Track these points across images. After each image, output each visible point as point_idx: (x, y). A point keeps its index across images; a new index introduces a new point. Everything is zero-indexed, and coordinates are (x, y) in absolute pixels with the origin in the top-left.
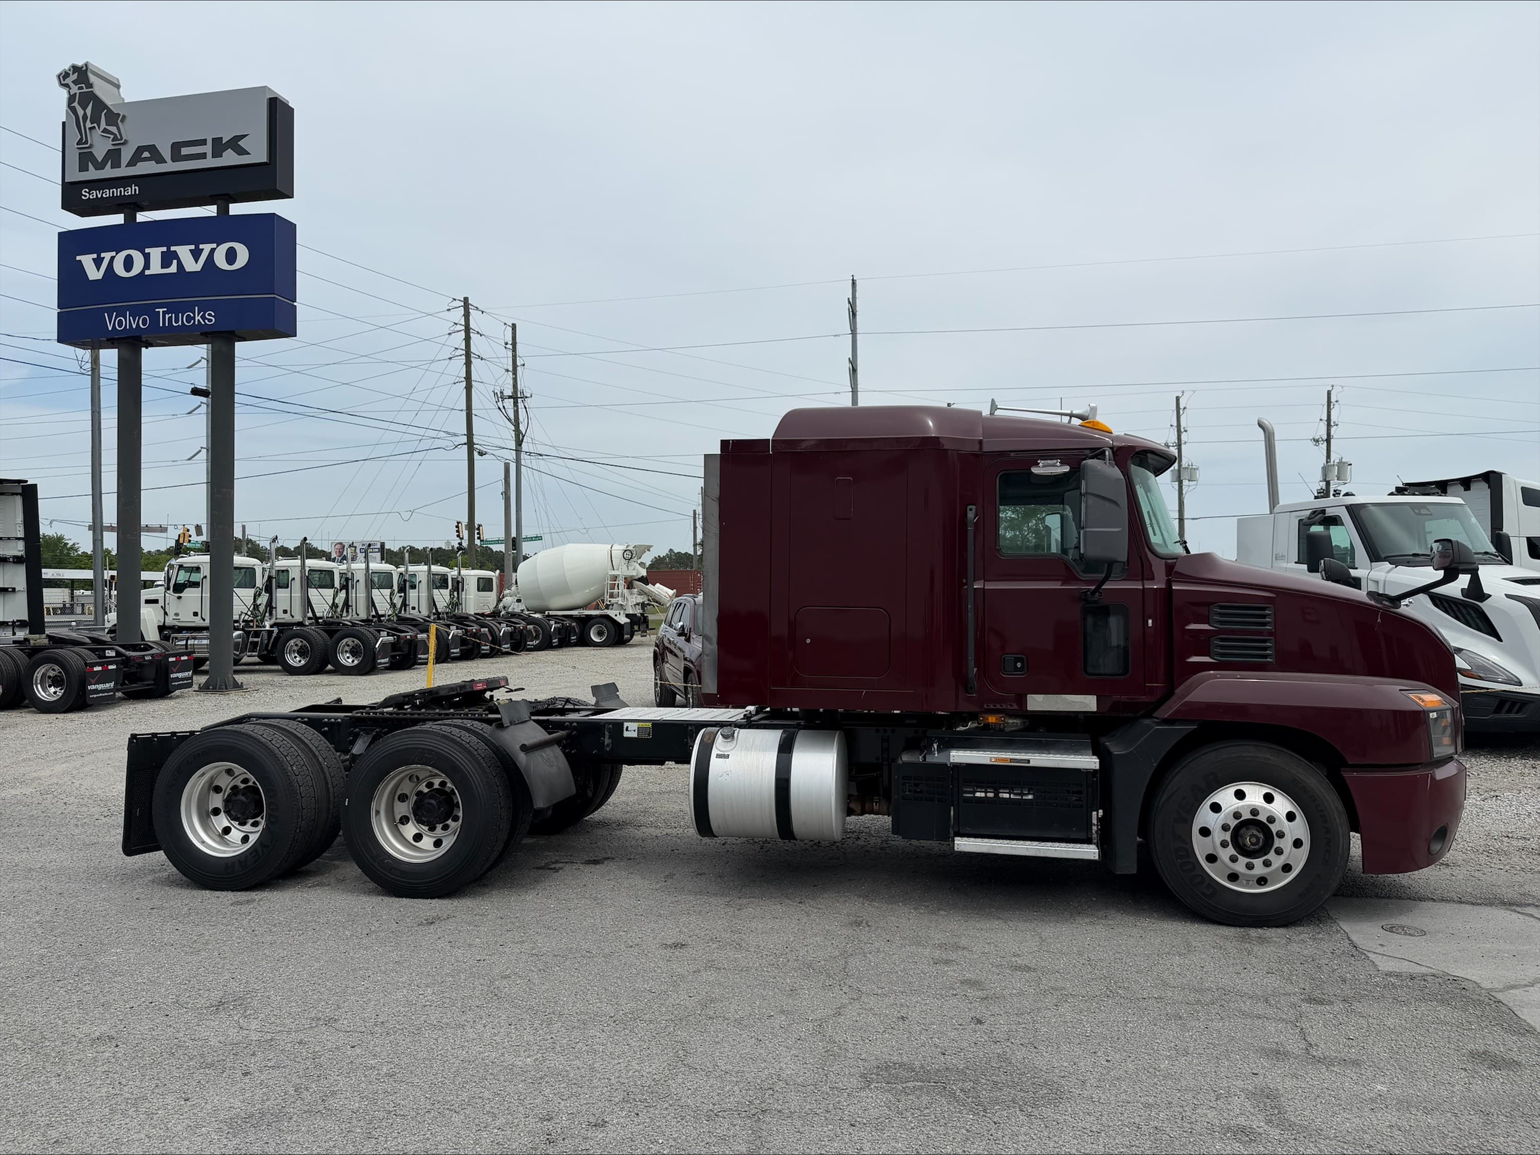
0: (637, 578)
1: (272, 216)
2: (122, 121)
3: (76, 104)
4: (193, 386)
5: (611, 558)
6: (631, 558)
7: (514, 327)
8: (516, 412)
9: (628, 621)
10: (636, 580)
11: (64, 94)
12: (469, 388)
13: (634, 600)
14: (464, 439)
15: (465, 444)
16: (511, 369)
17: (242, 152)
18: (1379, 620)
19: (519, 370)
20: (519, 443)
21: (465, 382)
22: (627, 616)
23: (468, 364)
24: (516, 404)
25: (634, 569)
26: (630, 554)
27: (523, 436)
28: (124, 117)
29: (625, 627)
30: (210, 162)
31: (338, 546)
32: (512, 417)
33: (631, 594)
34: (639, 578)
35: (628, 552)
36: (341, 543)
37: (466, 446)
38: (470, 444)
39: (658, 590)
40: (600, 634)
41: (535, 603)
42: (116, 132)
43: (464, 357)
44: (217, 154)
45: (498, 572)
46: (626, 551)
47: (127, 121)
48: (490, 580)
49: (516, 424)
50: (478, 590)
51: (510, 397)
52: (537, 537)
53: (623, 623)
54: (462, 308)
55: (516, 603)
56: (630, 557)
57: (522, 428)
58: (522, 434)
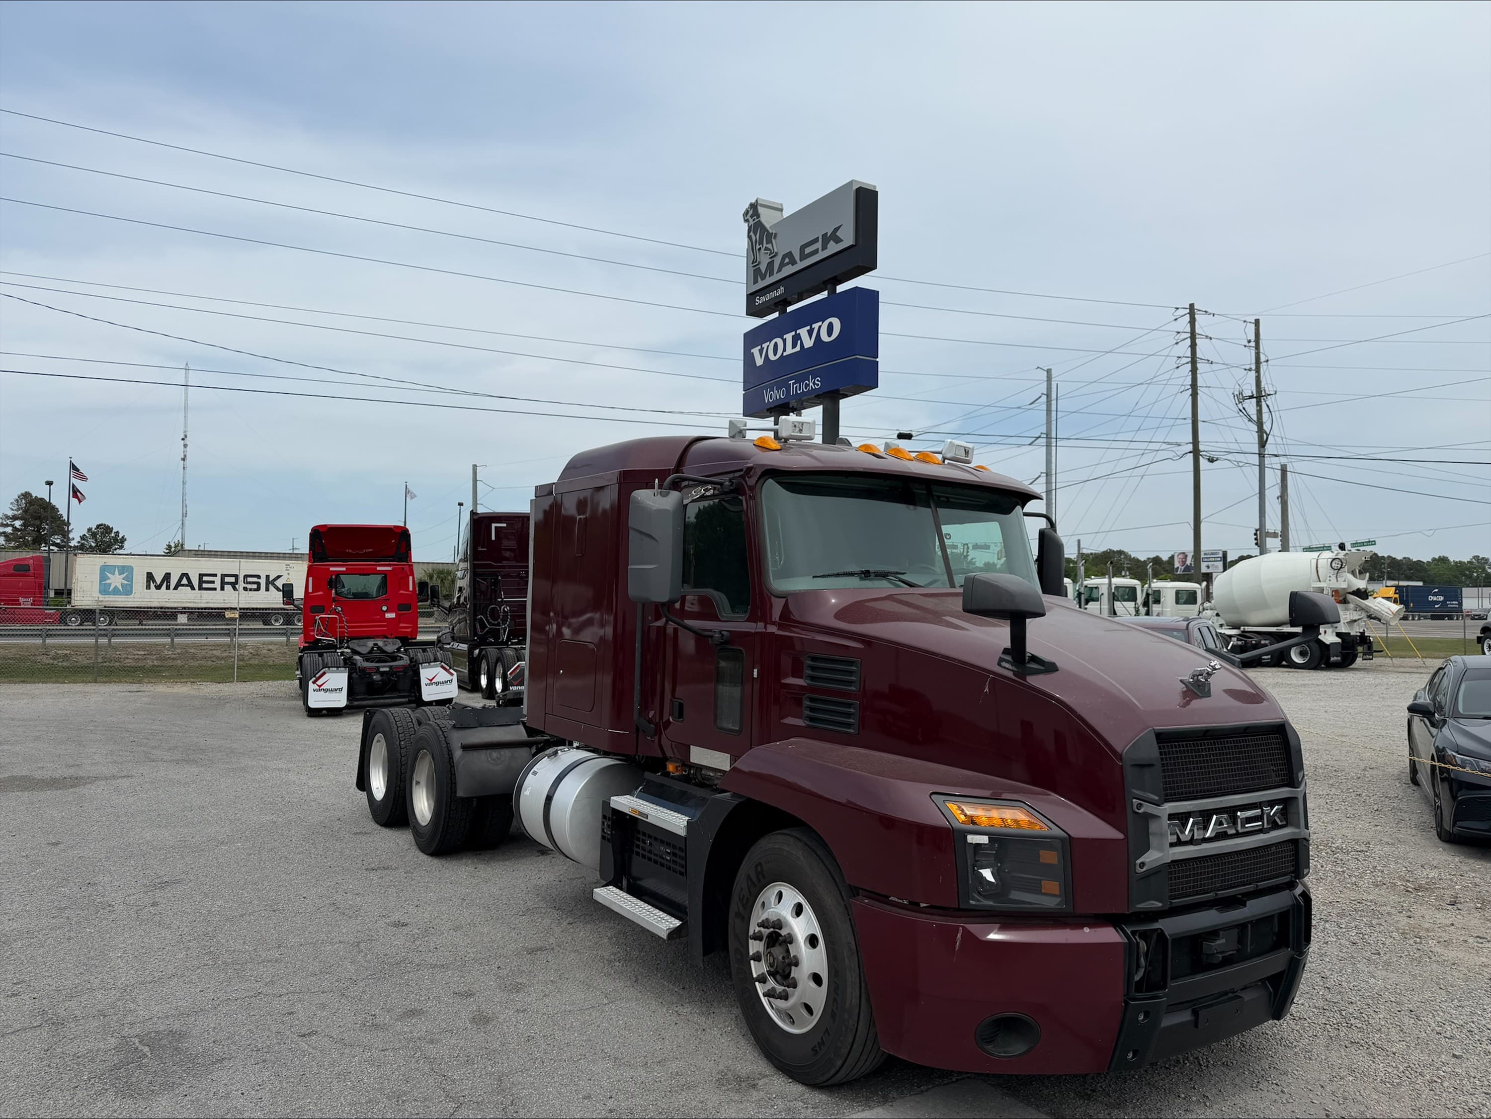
0: (1351, 590)
1: (856, 289)
2: (775, 238)
3: (752, 233)
4: (898, 432)
5: (1317, 567)
6: (1341, 567)
7: (1257, 322)
8: (1260, 412)
9: (1339, 640)
10: (1350, 593)
11: (745, 226)
12: (1194, 396)
13: (1348, 616)
14: (1190, 447)
15: (1190, 452)
16: (1254, 367)
17: (838, 240)
18: (987, 690)
19: (1263, 367)
20: (1262, 444)
21: (1190, 390)
22: (1338, 635)
23: (1194, 371)
24: (1259, 404)
25: (1345, 581)
26: (1340, 563)
27: (1268, 435)
28: (776, 234)
29: (1331, 647)
30: (822, 255)
31: (1181, 556)
32: (1255, 418)
33: (1346, 609)
34: (1353, 591)
35: (1337, 561)
36: (1183, 553)
37: (1192, 454)
38: (1196, 452)
39: (1379, 606)
40: (1302, 654)
41: (1234, 618)
42: (771, 248)
43: (1190, 365)
44: (824, 248)
45: (1204, 584)
46: (1334, 559)
47: (778, 238)
48: (1194, 594)
49: (1260, 423)
50: (1177, 602)
51: (1251, 397)
52: (1369, 542)
53: (1328, 643)
54: (1188, 315)
55: (1216, 617)
56: (1339, 566)
57: (1266, 427)
58: (1266, 434)
